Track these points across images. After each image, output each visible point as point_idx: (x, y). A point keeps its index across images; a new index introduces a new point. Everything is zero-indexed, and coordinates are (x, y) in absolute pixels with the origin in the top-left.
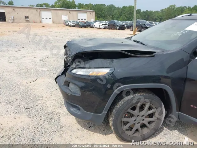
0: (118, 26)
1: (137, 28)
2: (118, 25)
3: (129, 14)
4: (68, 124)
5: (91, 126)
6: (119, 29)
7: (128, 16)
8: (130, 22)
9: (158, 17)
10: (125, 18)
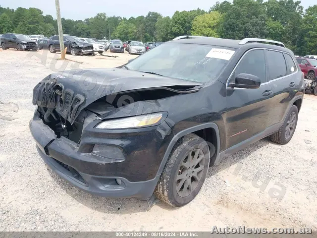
0: (24, 44)
1: (66, 48)
2: (23, 42)
3: (31, 23)
4: (82, 218)
5: (119, 207)
6: (26, 50)
7: (31, 26)
8: (40, 37)
9: (83, 30)
10: (26, 28)
